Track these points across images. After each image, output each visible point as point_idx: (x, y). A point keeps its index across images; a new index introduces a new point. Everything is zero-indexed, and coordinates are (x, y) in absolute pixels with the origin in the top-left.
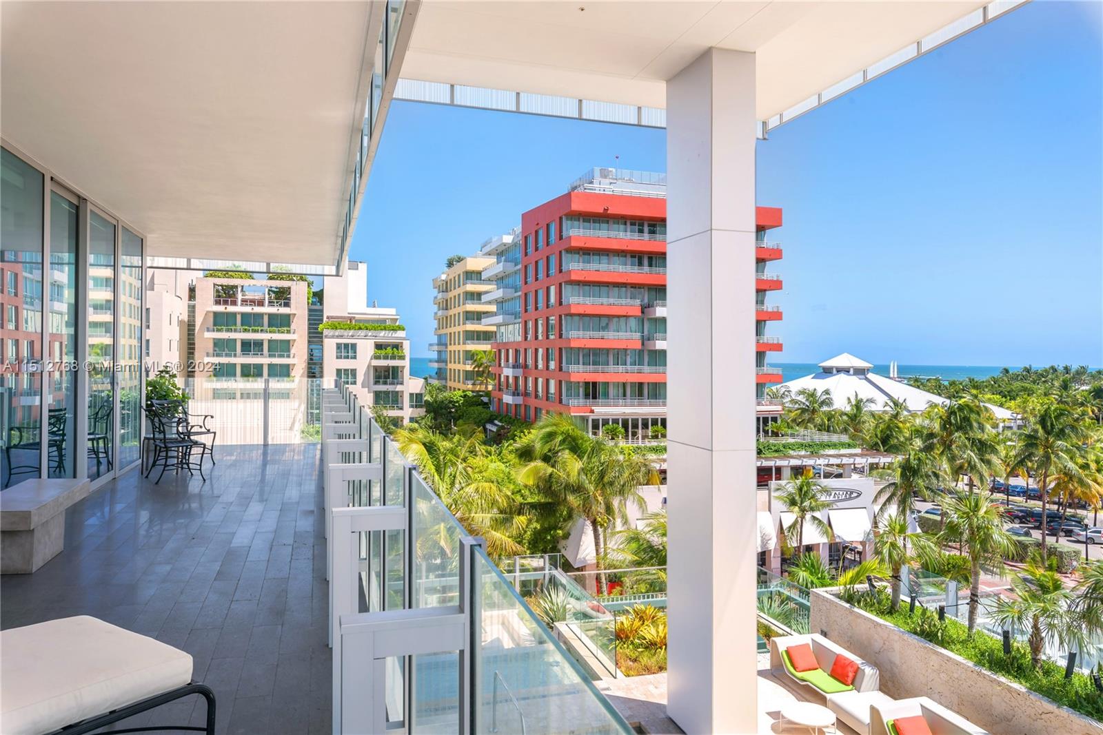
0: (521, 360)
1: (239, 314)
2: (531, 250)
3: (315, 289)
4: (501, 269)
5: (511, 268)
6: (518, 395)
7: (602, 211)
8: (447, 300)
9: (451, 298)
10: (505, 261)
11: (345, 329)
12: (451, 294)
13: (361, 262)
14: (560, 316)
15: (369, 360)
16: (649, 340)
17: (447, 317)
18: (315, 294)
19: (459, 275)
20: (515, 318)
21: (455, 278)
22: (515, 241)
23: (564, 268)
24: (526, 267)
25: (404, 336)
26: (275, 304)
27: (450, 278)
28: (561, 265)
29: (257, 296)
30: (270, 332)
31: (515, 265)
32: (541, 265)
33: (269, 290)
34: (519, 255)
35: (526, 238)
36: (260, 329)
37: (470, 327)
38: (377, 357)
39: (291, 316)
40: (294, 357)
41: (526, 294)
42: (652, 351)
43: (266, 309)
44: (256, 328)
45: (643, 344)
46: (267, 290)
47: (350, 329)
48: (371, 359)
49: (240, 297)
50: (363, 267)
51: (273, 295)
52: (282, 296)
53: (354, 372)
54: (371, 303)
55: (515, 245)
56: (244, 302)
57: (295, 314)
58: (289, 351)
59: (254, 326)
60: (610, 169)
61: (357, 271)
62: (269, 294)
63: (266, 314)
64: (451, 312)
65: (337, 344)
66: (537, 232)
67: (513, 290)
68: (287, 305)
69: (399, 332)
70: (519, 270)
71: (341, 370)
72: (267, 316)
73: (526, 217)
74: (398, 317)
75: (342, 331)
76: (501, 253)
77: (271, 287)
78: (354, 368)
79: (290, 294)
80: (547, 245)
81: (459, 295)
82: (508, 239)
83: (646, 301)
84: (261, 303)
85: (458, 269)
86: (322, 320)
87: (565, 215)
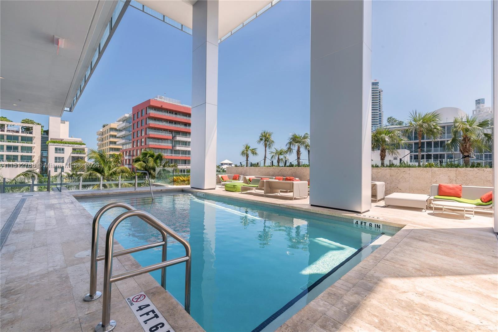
0: (131, 154)
1: (5, 135)
2: (136, 118)
3: (45, 129)
4: (124, 125)
5: (128, 125)
6: (130, 165)
7: (160, 106)
8: (102, 139)
9: (104, 138)
10: (126, 122)
11: (59, 143)
12: (104, 136)
13: (66, 121)
14: (146, 138)
15: (70, 153)
16: (174, 147)
17: (102, 144)
18: (44, 131)
19: (108, 130)
20: (129, 141)
21: (106, 131)
22: (130, 116)
23: (147, 123)
24: (134, 124)
25: (85, 147)
26: (25, 133)
27: (104, 130)
28: (146, 122)
29: (15, 129)
30: (22, 143)
31: (130, 124)
32: (139, 123)
33: (22, 127)
34: (131, 120)
35: (134, 115)
36: (17, 141)
37: (112, 146)
38: (73, 153)
39: (33, 138)
40: (34, 153)
41: (133, 133)
42: (175, 150)
43: (20, 134)
44: (15, 141)
45: (172, 148)
46: (21, 127)
47: (61, 143)
48: (71, 153)
49: (6, 129)
50: (67, 123)
51: (24, 129)
52: (28, 130)
53: (63, 158)
54: (70, 136)
55: (130, 117)
56: (8, 131)
57: (35, 137)
58: (32, 151)
59: (13, 140)
60: (163, 97)
61: (64, 124)
62: (22, 129)
63: (20, 136)
64: (104, 142)
65: (56, 148)
66: (138, 113)
67: (129, 132)
68: (31, 133)
69: (83, 145)
70: (131, 125)
71: (57, 157)
72: (21, 137)
73: (134, 108)
74: (82, 141)
75: (58, 144)
76: (125, 120)
77: (23, 126)
78: (63, 157)
79: (32, 129)
80: (142, 116)
81: (107, 136)
82: (127, 115)
83: (174, 135)
84: (17, 132)
85: (107, 128)
86: (48, 139)
87: (148, 107)
